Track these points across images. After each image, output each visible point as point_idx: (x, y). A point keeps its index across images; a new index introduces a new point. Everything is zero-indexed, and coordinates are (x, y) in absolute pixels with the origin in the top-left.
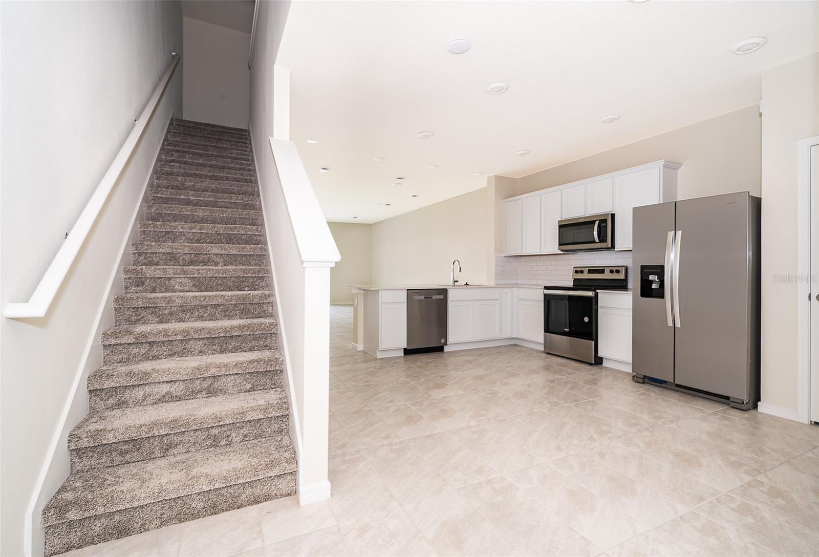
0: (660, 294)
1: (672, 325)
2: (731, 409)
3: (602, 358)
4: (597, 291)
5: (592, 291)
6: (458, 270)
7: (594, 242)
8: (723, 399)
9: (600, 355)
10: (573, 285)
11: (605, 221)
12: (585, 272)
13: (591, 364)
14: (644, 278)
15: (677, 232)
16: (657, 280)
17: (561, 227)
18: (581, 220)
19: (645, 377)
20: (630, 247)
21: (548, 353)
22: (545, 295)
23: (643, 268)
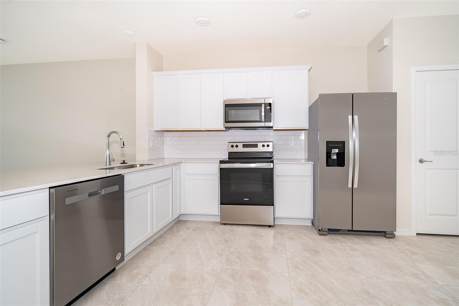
0: (341, 163)
1: (351, 187)
7: (260, 122)
9: (276, 216)
10: (229, 158)
12: (239, 146)
13: (270, 226)
14: (328, 152)
15: (354, 116)
21: (225, 224)
22: (221, 170)
23: (328, 143)
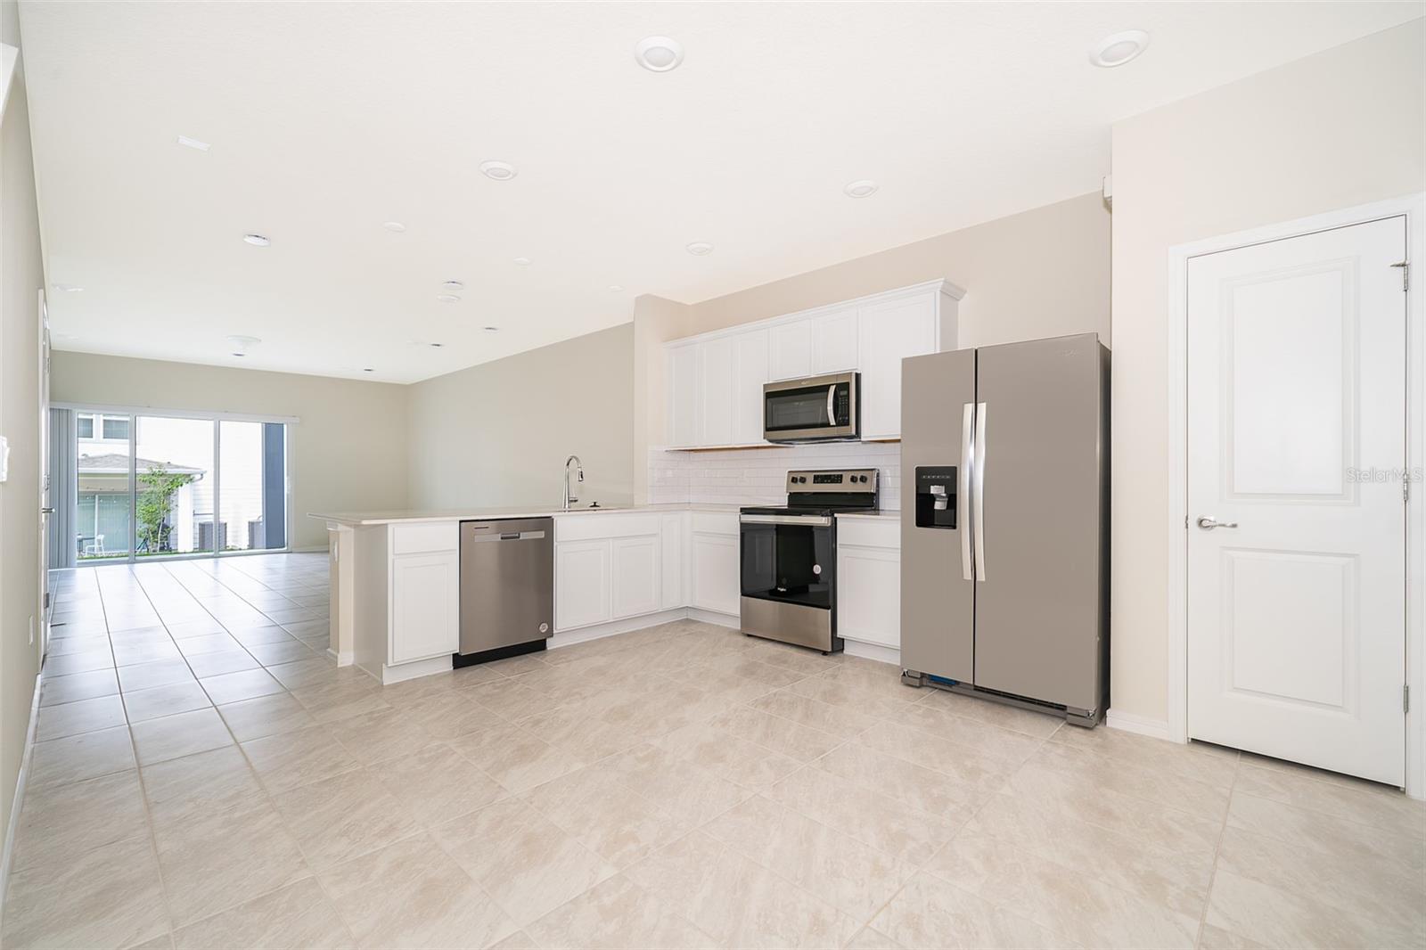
0: (950, 520)
1: (970, 578)
2: (1070, 727)
3: (843, 639)
4: (836, 515)
5: (827, 516)
6: (578, 477)
7: (827, 425)
8: (1055, 710)
9: (840, 634)
10: (789, 505)
11: (846, 386)
12: (807, 480)
13: (825, 653)
14: (920, 492)
15: (979, 405)
16: (944, 495)
17: (769, 396)
18: (804, 385)
19: (923, 675)
20: (897, 434)
21: (749, 636)
22: (742, 525)
23: (920, 471)
